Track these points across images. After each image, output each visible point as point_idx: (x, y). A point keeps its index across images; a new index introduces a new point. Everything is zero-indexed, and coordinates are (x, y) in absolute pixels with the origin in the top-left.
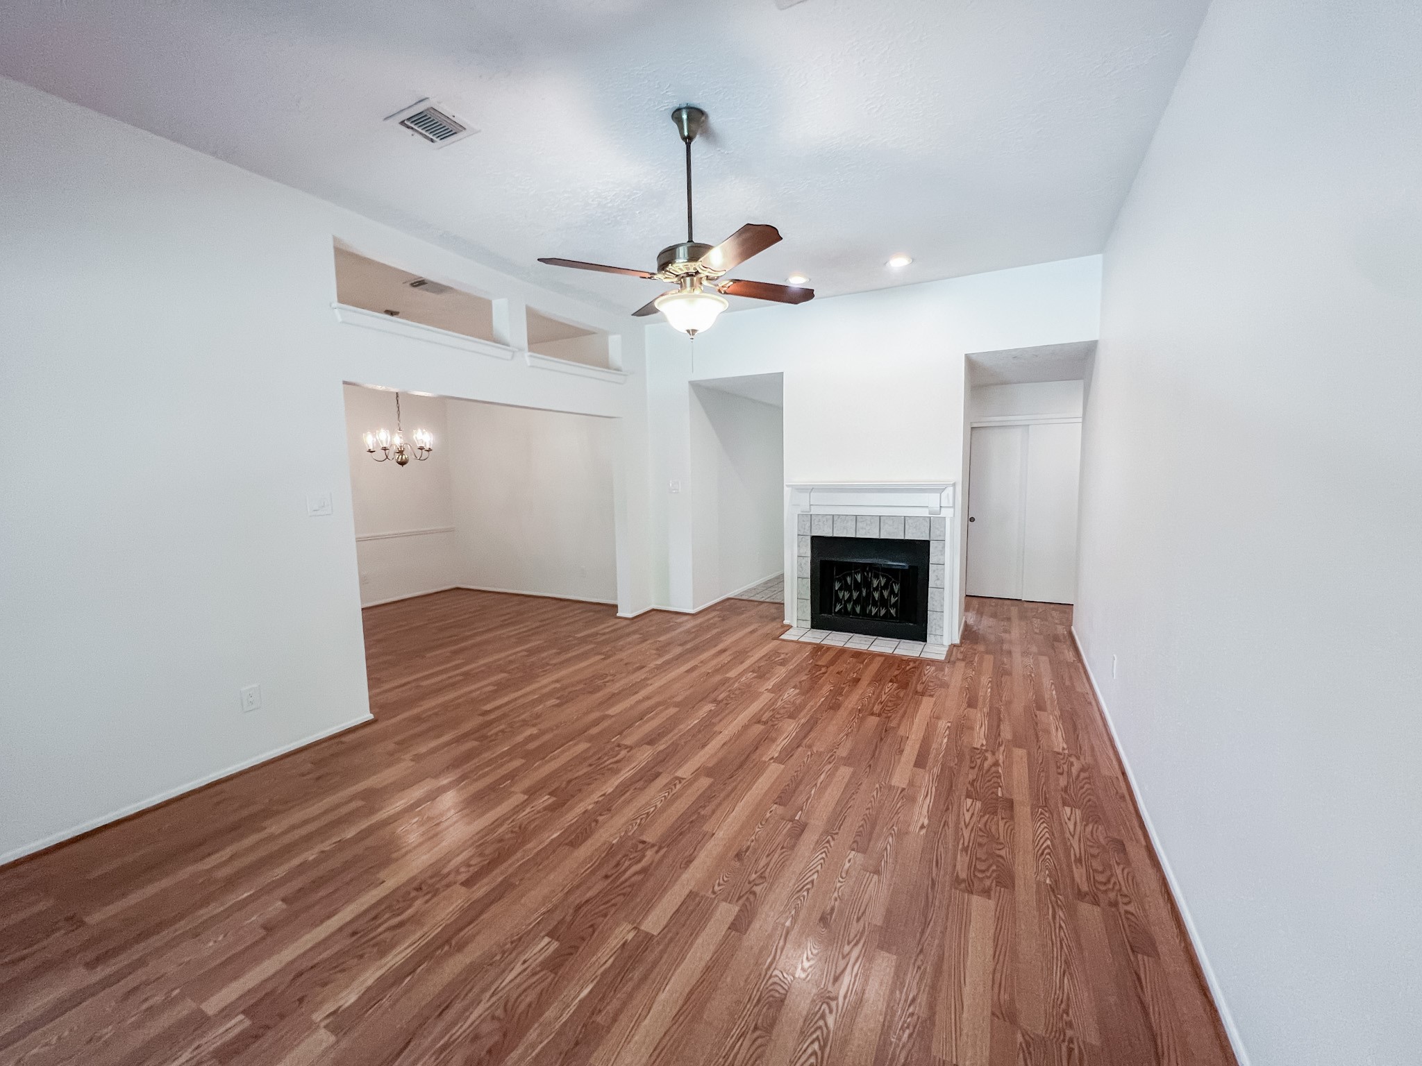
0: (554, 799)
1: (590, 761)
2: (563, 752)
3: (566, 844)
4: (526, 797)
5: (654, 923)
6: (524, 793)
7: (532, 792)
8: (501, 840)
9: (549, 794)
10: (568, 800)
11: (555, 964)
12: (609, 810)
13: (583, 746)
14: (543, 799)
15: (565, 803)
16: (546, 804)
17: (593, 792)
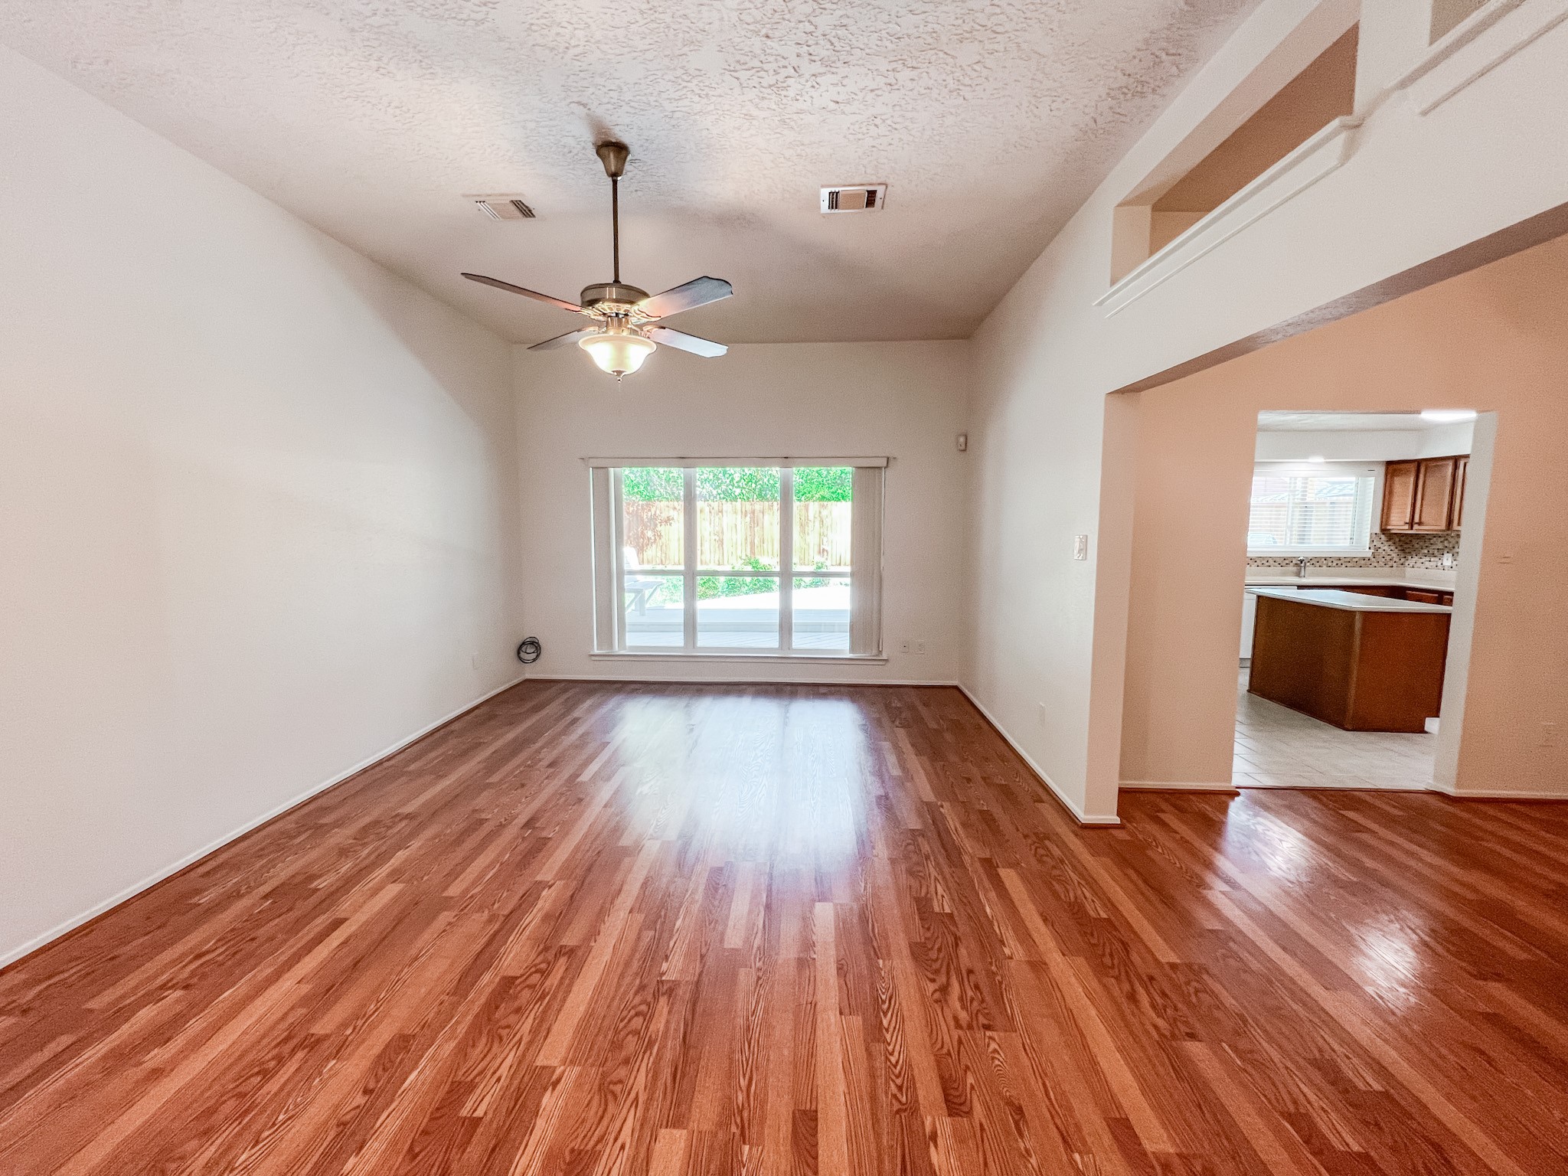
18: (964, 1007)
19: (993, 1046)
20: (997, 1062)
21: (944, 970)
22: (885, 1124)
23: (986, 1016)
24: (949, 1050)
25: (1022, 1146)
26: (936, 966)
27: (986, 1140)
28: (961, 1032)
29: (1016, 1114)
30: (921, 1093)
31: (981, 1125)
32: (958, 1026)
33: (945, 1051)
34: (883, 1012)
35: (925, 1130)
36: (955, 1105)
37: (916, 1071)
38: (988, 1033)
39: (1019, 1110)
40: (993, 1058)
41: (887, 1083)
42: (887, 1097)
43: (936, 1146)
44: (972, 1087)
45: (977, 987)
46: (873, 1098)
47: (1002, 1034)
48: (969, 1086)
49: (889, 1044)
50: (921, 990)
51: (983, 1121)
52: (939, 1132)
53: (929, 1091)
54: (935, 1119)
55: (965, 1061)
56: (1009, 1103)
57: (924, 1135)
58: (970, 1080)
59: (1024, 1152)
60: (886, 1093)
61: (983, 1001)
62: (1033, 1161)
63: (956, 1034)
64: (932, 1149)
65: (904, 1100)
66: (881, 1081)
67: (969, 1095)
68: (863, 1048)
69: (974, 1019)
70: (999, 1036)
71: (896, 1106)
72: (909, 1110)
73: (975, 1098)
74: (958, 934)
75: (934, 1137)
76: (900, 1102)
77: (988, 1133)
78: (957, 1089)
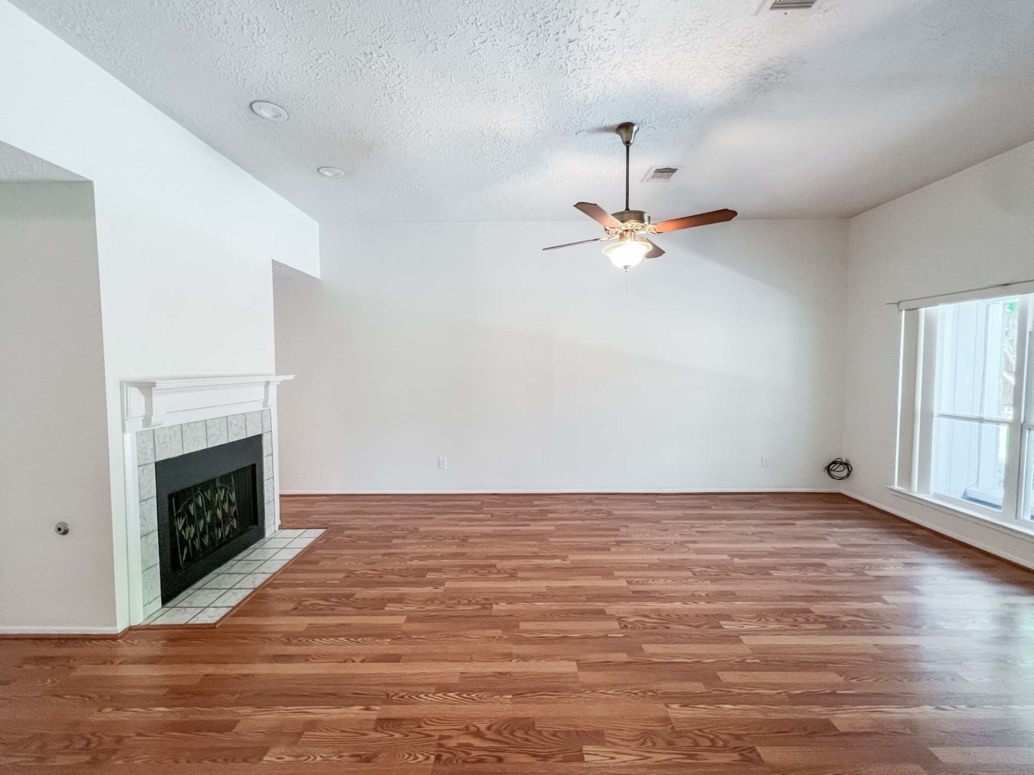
0: (722, 623)
1: (665, 631)
2: (673, 656)
3: (736, 595)
4: (742, 637)
5: (726, 557)
6: (741, 641)
7: (734, 638)
8: (778, 621)
9: (723, 628)
10: (713, 615)
11: (775, 568)
12: (693, 595)
13: (649, 649)
14: (729, 627)
15: (716, 615)
16: (729, 623)
17: (690, 610)
18: (461, 745)
19: (421, 758)
20: (406, 756)
21: (499, 738)
22: (384, 688)
23: (449, 760)
24: (422, 727)
25: (345, 754)
26: (506, 733)
27: (355, 735)
28: (437, 737)
29: (366, 757)
30: (395, 707)
31: (366, 735)
32: (442, 737)
33: (423, 725)
34: (460, 694)
35: (373, 705)
36: (382, 723)
37: (411, 706)
38: (433, 757)
39: (367, 760)
40: (410, 755)
41: (407, 691)
42: (398, 690)
43: (363, 709)
44: (392, 735)
45: (480, 761)
46: (400, 685)
47: (430, 767)
48: (392, 733)
49: (434, 695)
50: (479, 719)
51: (367, 737)
52: (370, 712)
53: (396, 711)
54: (378, 711)
55: (412, 735)
56: (375, 755)
57: (370, 705)
58: (397, 736)
59: (341, 754)
60: (400, 690)
61: (465, 762)
62: (335, 758)
63: (437, 735)
64: (362, 707)
65: (394, 698)
66: (409, 689)
67: (387, 732)
68: (433, 682)
69: (446, 750)
70: (429, 764)
71: (391, 694)
72: (387, 700)
73: (385, 735)
74: (551, 761)
75: (368, 709)
76: (393, 696)
77: (359, 737)
78: (393, 726)
